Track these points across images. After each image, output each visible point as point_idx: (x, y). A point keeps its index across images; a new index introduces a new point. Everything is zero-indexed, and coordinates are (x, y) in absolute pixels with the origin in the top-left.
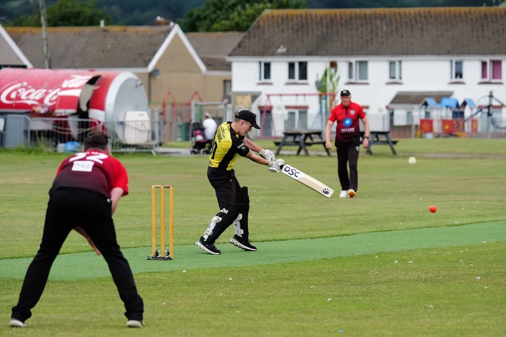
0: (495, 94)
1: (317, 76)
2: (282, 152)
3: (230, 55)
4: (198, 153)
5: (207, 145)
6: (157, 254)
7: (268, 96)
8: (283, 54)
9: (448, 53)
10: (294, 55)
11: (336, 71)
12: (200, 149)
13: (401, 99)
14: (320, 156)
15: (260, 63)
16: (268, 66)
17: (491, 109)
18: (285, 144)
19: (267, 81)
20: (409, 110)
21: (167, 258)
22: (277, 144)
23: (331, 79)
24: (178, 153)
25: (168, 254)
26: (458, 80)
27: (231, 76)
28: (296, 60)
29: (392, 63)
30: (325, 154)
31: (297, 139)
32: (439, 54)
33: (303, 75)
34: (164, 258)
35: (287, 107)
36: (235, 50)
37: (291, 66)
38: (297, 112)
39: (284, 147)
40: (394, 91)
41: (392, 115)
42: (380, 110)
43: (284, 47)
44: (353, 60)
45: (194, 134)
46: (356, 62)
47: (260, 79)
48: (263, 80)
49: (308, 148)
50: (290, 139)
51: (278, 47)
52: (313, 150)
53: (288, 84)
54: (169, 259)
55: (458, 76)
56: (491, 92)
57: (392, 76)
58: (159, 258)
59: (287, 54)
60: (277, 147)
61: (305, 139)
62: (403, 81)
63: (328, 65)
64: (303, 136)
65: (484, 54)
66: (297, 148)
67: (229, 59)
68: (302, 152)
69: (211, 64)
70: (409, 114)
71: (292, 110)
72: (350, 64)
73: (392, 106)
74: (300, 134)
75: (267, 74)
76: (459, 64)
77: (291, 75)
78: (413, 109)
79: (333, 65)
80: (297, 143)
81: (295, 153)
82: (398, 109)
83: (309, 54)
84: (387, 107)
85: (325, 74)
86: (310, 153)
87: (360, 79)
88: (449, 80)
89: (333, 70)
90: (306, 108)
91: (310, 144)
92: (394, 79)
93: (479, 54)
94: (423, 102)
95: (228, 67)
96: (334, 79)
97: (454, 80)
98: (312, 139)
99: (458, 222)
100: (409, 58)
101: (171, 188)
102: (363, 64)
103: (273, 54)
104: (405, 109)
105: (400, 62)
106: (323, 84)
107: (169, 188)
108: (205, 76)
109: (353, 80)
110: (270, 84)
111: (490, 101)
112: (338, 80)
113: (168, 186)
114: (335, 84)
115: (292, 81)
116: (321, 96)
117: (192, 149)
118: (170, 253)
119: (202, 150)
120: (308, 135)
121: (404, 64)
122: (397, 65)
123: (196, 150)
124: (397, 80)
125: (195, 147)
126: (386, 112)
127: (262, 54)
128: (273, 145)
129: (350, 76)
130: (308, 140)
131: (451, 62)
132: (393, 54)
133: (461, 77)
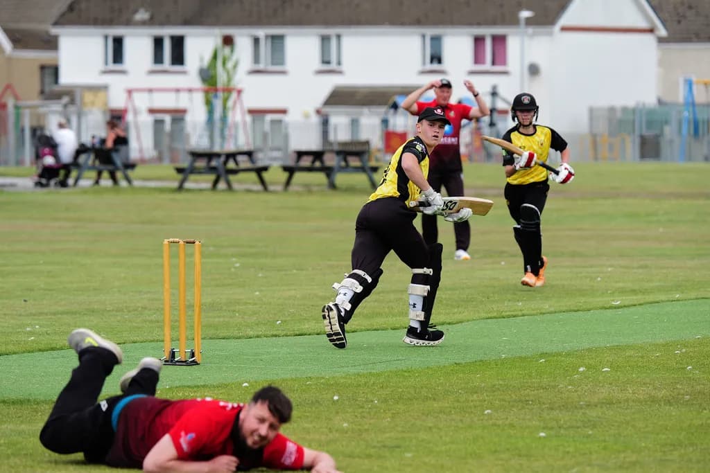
0: (501, 91)
1: (202, 59)
2: (187, 185)
3: (57, 23)
4: (47, 185)
5: (62, 173)
6: (173, 354)
7: (130, 92)
8: (143, 23)
9: (418, 22)
10: (162, 24)
11: (232, 51)
12: (49, 179)
13: (339, 98)
14: (249, 191)
15: (106, 37)
16: (118, 42)
17: (495, 115)
18: (193, 170)
19: (118, 67)
20: (354, 117)
21: (191, 362)
22: (180, 171)
23: (224, 63)
24: (12, 185)
25: (193, 355)
26: (435, 66)
27: (57, 59)
28: (167, 32)
29: (325, 39)
30: (259, 187)
31: (214, 163)
32: (402, 24)
33: (178, 58)
34: (186, 361)
35: (152, 111)
36: (63, 15)
37: (158, 42)
38: (168, 119)
39: (192, 177)
40: (328, 84)
41: (325, 123)
42: (307, 116)
43: (146, 11)
44: (261, 33)
45: (40, 152)
46: (267, 37)
47: (106, 63)
48: (112, 66)
49: (232, 178)
50: (201, 164)
51: (136, 11)
52: (240, 182)
53: (153, 72)
54: (195, 363)
55: (435, 61)
56: (494, 88)
57: (326, 59)
58: (177, 361)
59: (151, 22)
60: (180, 177)
61: (225, 163)
62: (344, 67)
63: (219, 41)
64: (222, 159)
65: (479, 24)
66: (212, 177)
67: (54, 31)
68: (222, 185)
69: (20, 39)
70: (355, 123)
71: (159, 116)
72: (256, 41)
73: (328, 110)
74: (218, 155)
75: (118, 56)
76: (436, 40)
77: (158, 58)
78: (361, 114)
79: (228, 41)
80: (212, 170)
81: (209, 185)
82: (337, 114)
83: (187, 22)
84: (318, 112)
85: (215, 57)
86: (236, 186)
87: (273, 63)
88: (420, 67)
89: (227, 50)
90: (184, 111)
91: (234, 172)
92: (328, 63)
93: (470, 24)
94: (391, 102)
95: (51, 44)
96: (230, 65)
97: (429, 67)
98: (237, 163)
99: (618, 303)
100: (353, 30)
101: (197, 243)
102: (277, 41)
103: (128, 23)
104: (347, 114)
105: (339, 37)
106: (212, 72)
107: (194, 243)
108: (9, 60)
109: (261, 66)
110: (123, 72)
111: (493, 102)
112: (235, 66)
113: (192, 240)
114: (231, 72)
115: (159, 67)
116: (207, 92)
117: (36, 179)
118: (196, 354)
119: (52, 182)
120: (232, 156)
121: (346, 41)
122: (334, 42)
123: (44, 181)
124: (333, 66)
125: (41, 176)
126: (315, 119)
127: (109, 22)
128: (173, 173)
129: (256, 59)
130: (231, 165)
131: (424, 36)
132: (327, 23)
133: (440, 61)
